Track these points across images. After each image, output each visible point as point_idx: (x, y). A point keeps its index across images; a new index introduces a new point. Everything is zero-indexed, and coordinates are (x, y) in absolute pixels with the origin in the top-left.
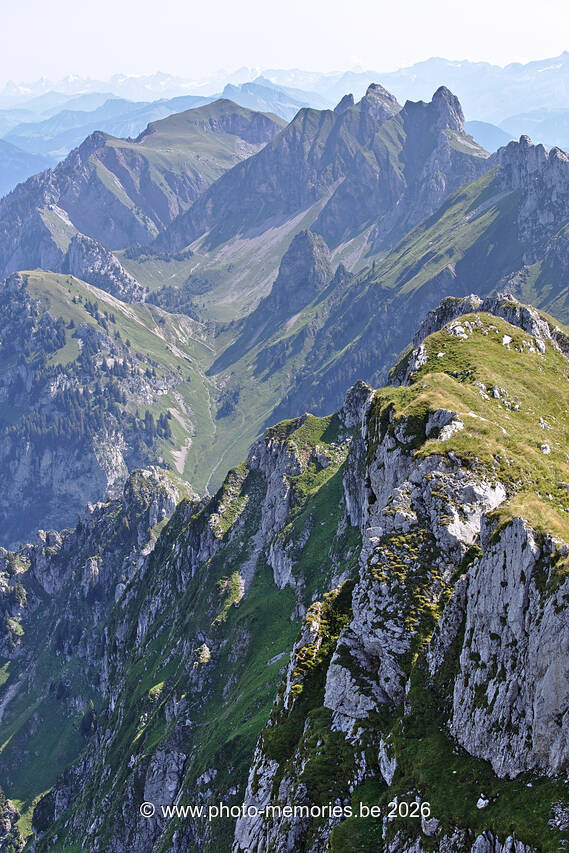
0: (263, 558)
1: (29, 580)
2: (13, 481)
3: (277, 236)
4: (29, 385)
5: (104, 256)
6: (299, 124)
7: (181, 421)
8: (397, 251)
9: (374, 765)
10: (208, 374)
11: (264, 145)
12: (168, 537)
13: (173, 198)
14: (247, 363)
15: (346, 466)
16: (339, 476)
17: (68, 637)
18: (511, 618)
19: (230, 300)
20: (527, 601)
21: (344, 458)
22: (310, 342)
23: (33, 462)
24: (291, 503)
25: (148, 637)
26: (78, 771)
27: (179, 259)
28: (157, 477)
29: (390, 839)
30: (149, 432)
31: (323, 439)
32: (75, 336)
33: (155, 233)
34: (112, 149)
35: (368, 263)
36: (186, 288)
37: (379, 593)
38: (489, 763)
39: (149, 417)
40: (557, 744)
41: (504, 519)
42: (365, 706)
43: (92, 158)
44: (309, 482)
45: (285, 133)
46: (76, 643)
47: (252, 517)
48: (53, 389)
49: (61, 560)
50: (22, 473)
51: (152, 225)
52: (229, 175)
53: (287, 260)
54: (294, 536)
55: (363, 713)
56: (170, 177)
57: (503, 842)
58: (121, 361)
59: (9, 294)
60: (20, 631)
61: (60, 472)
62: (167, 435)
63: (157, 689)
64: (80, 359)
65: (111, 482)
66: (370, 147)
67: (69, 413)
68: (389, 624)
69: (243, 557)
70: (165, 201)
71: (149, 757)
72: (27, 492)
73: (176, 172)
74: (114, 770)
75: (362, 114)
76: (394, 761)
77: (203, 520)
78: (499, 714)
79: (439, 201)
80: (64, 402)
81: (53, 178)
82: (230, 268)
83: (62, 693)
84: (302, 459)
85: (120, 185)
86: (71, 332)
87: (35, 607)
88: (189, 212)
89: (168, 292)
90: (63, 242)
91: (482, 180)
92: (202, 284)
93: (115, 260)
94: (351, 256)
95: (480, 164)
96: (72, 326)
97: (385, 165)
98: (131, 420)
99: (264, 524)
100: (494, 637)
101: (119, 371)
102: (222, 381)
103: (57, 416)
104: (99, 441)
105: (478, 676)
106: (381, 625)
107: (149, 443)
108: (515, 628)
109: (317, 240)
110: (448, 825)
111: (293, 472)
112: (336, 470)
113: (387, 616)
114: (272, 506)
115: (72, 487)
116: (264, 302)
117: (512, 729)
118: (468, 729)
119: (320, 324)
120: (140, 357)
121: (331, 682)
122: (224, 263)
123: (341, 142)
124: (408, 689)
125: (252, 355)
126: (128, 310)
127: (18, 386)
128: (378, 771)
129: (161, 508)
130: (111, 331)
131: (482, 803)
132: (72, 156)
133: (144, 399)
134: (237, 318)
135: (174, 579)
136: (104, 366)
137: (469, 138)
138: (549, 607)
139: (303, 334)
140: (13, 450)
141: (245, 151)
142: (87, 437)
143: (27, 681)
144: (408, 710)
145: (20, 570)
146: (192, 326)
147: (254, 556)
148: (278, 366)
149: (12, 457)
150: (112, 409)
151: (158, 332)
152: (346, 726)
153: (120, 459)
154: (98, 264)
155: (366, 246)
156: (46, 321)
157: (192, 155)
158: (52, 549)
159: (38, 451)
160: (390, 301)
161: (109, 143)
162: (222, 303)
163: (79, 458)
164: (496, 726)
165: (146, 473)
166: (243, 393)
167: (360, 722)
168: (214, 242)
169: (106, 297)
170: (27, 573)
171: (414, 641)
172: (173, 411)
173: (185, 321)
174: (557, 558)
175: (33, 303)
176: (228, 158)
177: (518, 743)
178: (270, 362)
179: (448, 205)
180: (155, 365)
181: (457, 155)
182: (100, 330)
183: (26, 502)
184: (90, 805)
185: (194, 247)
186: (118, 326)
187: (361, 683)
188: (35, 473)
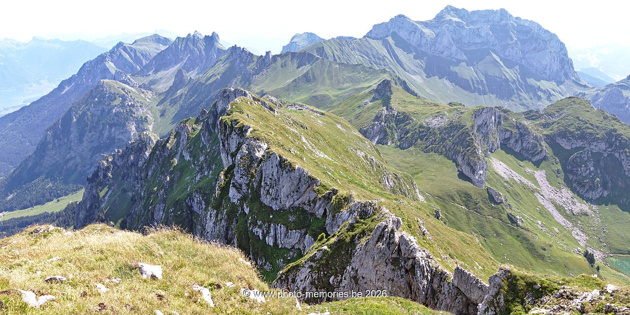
0: (181, 154)
1: (113, 162)
2: (104, 136)
3: (174, 69)
4: (107, 110)
5: (125, 75)
6: (177, 41)
7: (151, 118)
8: (205, 73)
9: (243, 209)
10: (157, 106)
11: (168, 46)
12: (154, 150)
13: (144, 60)
14: (167, 103)
15: (201, 130)
16: (200, 132)
17: (125, 176)
18: (274, 174)
19: (161, 86)
20: (278, 171)
21: (200, 128)
22: (183, 97)
23: (109, 131)
24: (188, 140)
25: (152, 176)
26: (132, 212)
27: (147, 76)
28: (148, 133)
29: (250, 226)
30: (142, 121)
31: (195, 123)
32: (119, 97)
33: (139, 69)
34: (125, 47)
35: (197, 76)
36: (149, 84)
37: (241, 170)
38: (271, 207)
39: (142, 117)
40: (288, 202)
41: (271, 153)
42: (239, 196)
43: (119, 49)
44: (192, 134)
45: (173, 43)
46: (128, 178)
47: (178, 143)
48: (114, 111)
49: (122, 157)
50: (106, 134)
51: (138, 67)
52: (159, 54)
53: (176, 76)
54: (189, 148)
55: (239, 198)
56: (142, 55)
57: (278, 225)
58: (133, 103)
59: (99, 86)
60: (111, 176)
61: (117, 133)
62: (147, 122)
63: (156, 188)
64: (121, 103)
65: (132, 134)
66: (196, 47)
67: (119, 117)
68: (244, 177)
69: (176, 153)
70: (142, 61)
71: (155, 206)
72: (108, 139)
73: (144, 53)
74: (145, 211)
75: (194, 39)
76: (248, 208)
77: (165, 145)
78: (273, 196)
79: (214, 61)
80: (117, 114)
81: (109, 54)
82: (161, 78)
83: (125, 191)
84: (190, 129)
85: (128, 56)
86: (118, 96)
87: (115, 169)
88: (148, 64)
89: (144, 85)
90: (113, 72)
91: (225, 56)
92: (153, 82)
93: (128, 76)
94: (192, 75)
95: (225, 51)
96: (118, 94)
97: (200, 52)
98: (137, 118)
99: (181, 145)
100: (270, 179)
101: (133, 106)
102: (161, 107)
103: (115, 118)
104: (128, 124)
105: (267, 188)
106: (242, 177)
107: (142, 124)
108: (276, 177)
109: (184, 71)
110: (264, 222)
111: (188, 132)
112: (199, 131)
113: (243, 175)
114: (183, 141)
115: (121, 136)
116: (171, 87)
117: (277, 199)
118: (266, 200)
119: (186, 92)
120: (138, 102)
121: (231, 191)
122: (159, 77)
123: (188, 46)
124: (250, 191)
125: (169, 101)
126: (134, 90)
127: (103, 111)
128: (244, 211)
129: (149, 141)
130: (129, 95)
131: (271, 216)
132: (114, 48)
133: (140, 113)
134: (164, 91)
135: (158, 161)
136: (128, 105)
137: (221, 45)
138: (284, 172)
139: (182, 95)
140: (103, 128)
141: (163, 48)
142: (125, 123)
143: (114, 189)
144: (250, 196)
145: (110, 160)
146: (151, 93)
147: (179, 153)
148: (175, 103)
149: (103, 129)
150: (131, 116)
151: (142, 95)
152: (235, 201)
153: (134, 128)
154: (124, 77)
155: (196, 72)
156: (110, 93)
157: (148, 49)
158: (119, 154)
159: (111, 127)
160: (204, 86)
161: (124, 45)
162: (159, 87)
163: (122, 129)
164: (273, 199)
165: (145, 133)
166: (167, 110)
167: (238, 200)
168: (156, 72)
169: (127, 86)
170: (112, 161)
171: (250, 180)
172: (148, 115)
173: (150, 92)
174: (285, 161)
175: (106, 88)
176: (158, 49)
177: (278, 202)
178: (174, 102)
179: (217, 62)
180: (142, 104)
181: (218, 49)
182: (126, 95)
183: (108, 141)
184: (139, 221)
185: (151, 73)
186: (131, 94)
187: (238, 191)
188: (110, 133)
